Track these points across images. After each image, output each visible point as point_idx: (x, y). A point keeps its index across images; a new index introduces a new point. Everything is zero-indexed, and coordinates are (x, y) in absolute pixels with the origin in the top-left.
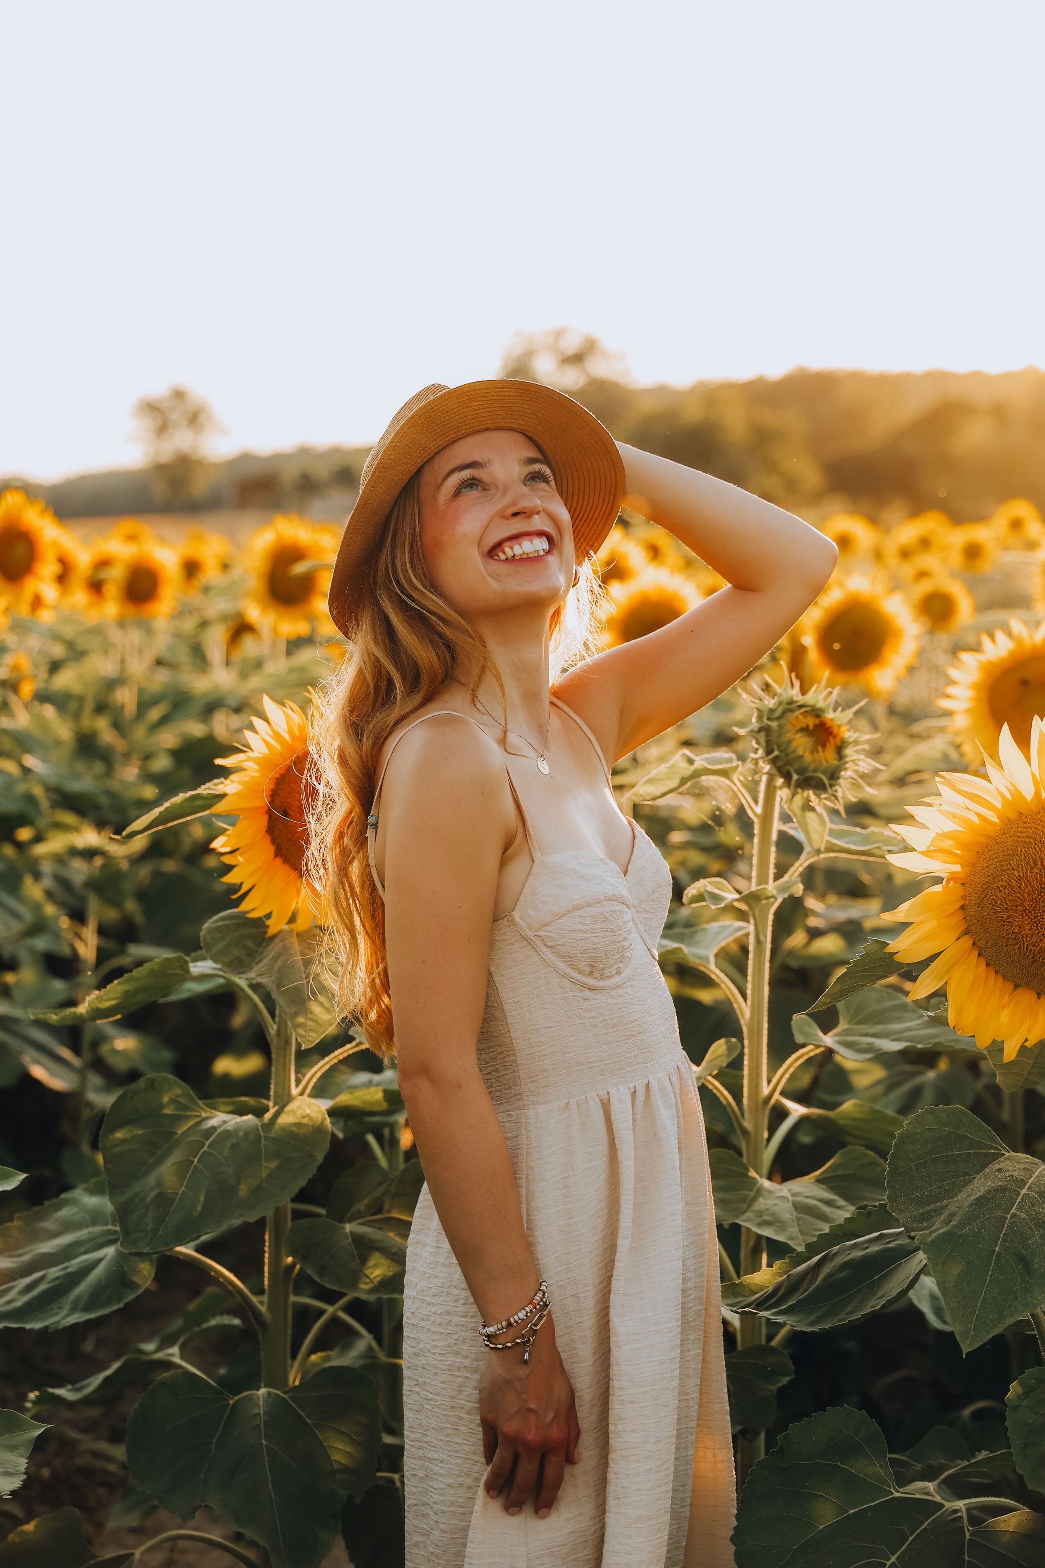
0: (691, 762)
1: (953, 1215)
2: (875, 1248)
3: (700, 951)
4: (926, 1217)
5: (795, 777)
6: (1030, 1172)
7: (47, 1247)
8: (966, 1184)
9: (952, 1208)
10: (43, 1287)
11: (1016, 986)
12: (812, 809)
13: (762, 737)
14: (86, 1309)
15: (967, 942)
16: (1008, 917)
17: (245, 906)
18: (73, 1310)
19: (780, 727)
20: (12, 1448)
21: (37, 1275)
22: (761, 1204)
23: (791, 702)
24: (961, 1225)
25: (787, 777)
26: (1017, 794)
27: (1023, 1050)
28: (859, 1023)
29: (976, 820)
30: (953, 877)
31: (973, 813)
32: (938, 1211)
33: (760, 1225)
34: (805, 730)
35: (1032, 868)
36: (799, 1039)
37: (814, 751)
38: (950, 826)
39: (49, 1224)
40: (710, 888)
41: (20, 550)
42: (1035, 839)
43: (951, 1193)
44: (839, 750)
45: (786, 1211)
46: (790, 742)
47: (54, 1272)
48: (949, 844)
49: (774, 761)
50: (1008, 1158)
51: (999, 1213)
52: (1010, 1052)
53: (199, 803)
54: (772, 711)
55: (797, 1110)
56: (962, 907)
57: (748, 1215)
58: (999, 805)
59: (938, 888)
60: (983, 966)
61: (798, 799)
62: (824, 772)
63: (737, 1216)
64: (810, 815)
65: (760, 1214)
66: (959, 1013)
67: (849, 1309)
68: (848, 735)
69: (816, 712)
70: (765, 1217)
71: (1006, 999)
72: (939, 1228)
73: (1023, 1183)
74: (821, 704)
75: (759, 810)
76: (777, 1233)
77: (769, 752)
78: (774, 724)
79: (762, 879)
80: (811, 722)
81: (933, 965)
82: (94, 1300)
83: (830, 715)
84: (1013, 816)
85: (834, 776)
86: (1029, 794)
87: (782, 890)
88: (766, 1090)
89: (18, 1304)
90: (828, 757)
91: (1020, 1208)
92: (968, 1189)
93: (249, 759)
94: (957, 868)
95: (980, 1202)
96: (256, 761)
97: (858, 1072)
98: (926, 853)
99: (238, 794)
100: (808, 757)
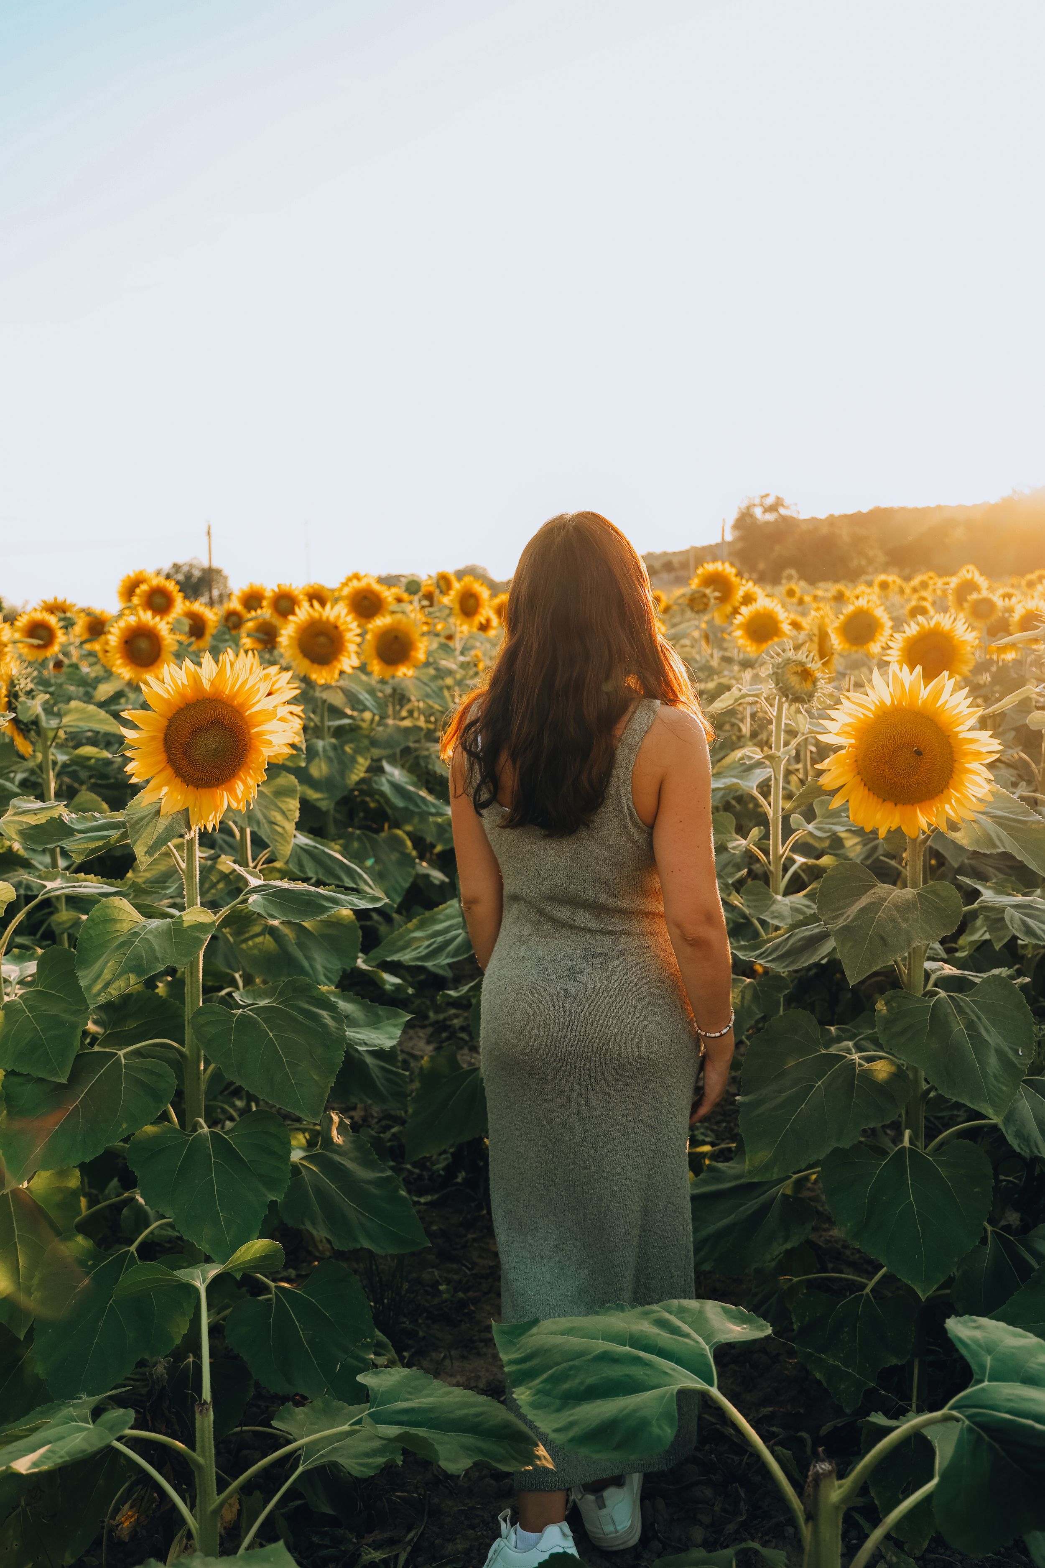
0: (740, 690)
1: (849, 916)
2: (817, 931)
3: (749, 784)
4: (836, 918)
5: (790, 696)
6: (889, 894)
7: (438, 927)
8: (858, 900)
9: (849, 913)
10: (434, 946)
11: (884, 800)
12: (801, 712)
13: (774, 677)
14: (453, 957)
15: (858, 778)
16: (877, 766)
18: (447, 957)
19: (783, 672)
20: (395, 1026)
21: (433, 940)
22: (774, 908)
23: (789, 659)
24: (852, 921)
25: (787, 697)
26: (882, 702)
27: (889, 831)
28: (828, 817)
29: (862, 716)
30: (851, 746)
31: (860, 713)
32: (842, 914)
33: (772, 918)
34: (796, 673)
35: (890, 740)
36: (794, 826)
37: (801, 684)
38: (850, 720)
39: (441, 917)
40: (747, 753)
41: (472, 602)
42: (891, 725)
43: (849, 905)
44: (814, 683)
45: (786, 911)
46: (788, 679)
47: (440, 939)
48: (849, 729)
49: (780, 689)
50: (881, 887)
51: (872, 915)
52: (882, 833)
54: (779, 664)
55: (800, 860)
56: (856, 761)
57: (767, 913)
58: (873, 709)
59: (843, 752)
60: (866, 791)
61: (793, 708)
62: (805, 694)
63: (761, 914)
64: (799, 716)
65: (773, 912)
66: (855, 814)
67: (803, 960)
68: (819, 675)
69: (802, 664)
70: (775, 914)
71: (879, 807)
72: (841, 923)
73: (886, 899)
74: (804, 660)
75: (775, 714)
76: (780, 922)
77: (777, 684)
78: (779, 671)
79: (778, 749)
80: (799, 669)
81: (841, 791)
82: (456, 953)
83: (809, 665)
84: (881, 713)
85: (811, 696)
86: (888, 702)
87: (786, 753)
88: (781, 852)
89: (423, 954)
90: (808, 686)
91: (883, 912)
92: (858, 903)
94: (853, 741)
95: (863, 910)
97: (847, 838)
98: (837, 734)
100: (797, 687)
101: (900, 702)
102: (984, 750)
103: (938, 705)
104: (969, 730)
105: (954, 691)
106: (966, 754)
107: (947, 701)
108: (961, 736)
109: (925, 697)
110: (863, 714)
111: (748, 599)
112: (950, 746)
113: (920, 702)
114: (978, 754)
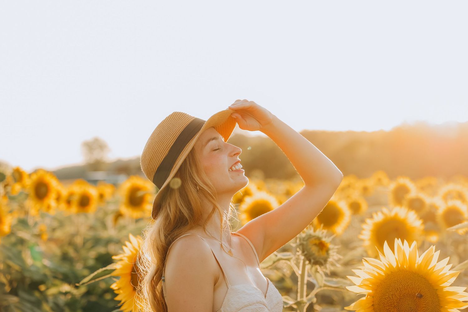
0: (276, 256)
5: (312, 261)
12: (318, 272)
13: (301, 247)
16: (389, 309)
17: (122, 308)
19: (307, 244)
23: (310, 235)
25: (310, 261)
26: (390, 265)
29: (377, 274)
30: (369, 294)
31: (375, 272)
34: (315, 245)
35: (397, 291)
37: (319, 252)
38: (368, 277)
42: (397, 281)
44: (327, 251)
46: (310, 249)
48: (367, 283)
49: (305, 255)
53: (107, 272)
54: (304, 238)
56: (373, 305)
58: (384, 269)
59: (364, 298)
61: (314, 269)
62: (322, 259)
64: (318, 275)
68: (330, 246)
69: (319, 239)
74: (320, 236)
75: (300, 272)
77: (303, 252)
78: (305, 243)
79: (302, 296)
80: (317, 242)
83: (324, 240)
84: (389, 273)
85: (326, 261)
86: (394, 265)
87: (309, 300)
90: (323, 254)
93: (125, 256)
94: (371, 291)
96: (127, 257)
98: (360, 286)
99: (121, 269)
100: (316, 254)
101: (402, 265)
102: (461, 300)
103: (429, 268)
104: (451, 286)
105: (439, 260)
106: (449, 302)
107: (435, 265)
108: (446, 290)
109: (420, 262)
110: (377, 273)
111: (247, 193)
112: (437, 296)
113: (416, 265)
114: (456, 302)
